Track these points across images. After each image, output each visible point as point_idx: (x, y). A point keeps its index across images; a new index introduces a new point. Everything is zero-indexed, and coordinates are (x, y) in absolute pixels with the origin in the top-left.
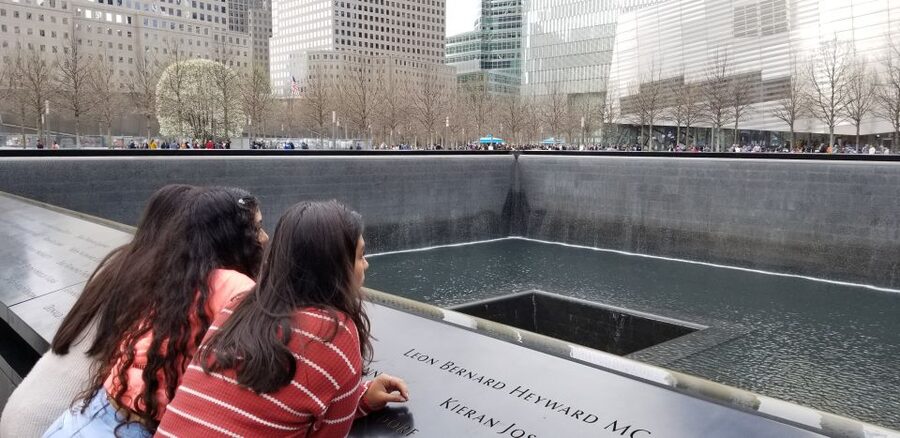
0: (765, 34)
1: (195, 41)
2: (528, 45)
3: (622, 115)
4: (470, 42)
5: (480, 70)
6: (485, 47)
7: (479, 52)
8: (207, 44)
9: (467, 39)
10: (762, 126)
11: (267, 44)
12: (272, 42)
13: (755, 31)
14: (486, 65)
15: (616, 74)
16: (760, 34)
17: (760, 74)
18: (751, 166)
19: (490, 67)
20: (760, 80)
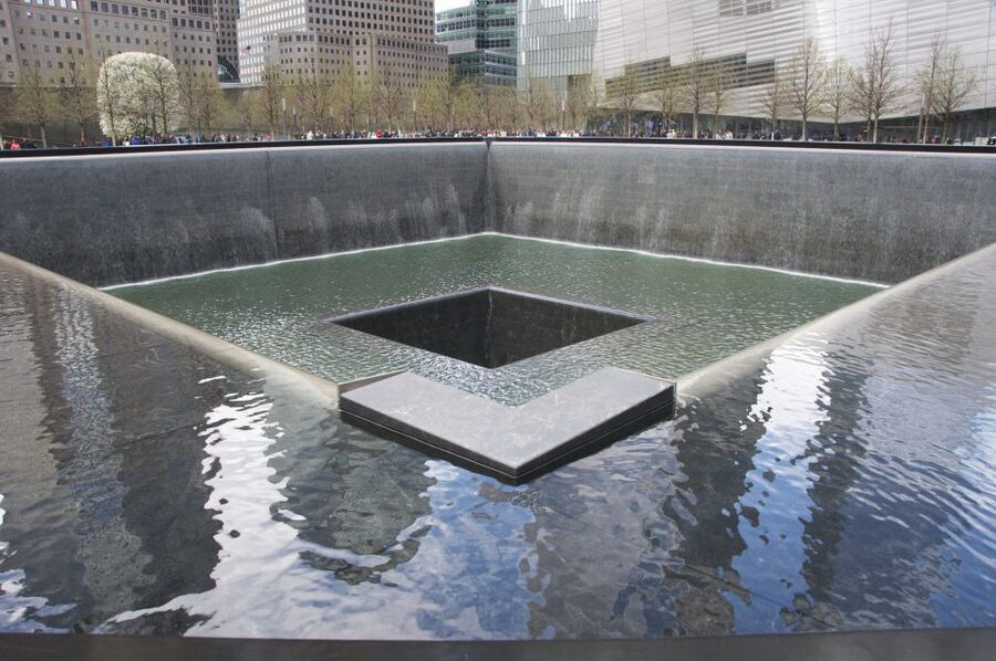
0: (749, 13)
1: (150, 26)
2: (524, 22)
3: (608, 98)
4: (464, 18)
5: (475, 49)
6: (481, 25)
7: (473, 30)
8: (164, 30)
9: (461, 15)
10: (747, 112)
11: (234, 27)
12: (239, 25)
13: (741, 9)
14: (482, 43)
15: (600, 54)
16: (745, 13)
17: (745, 57)
19: (487, 47)
20: (745, 63)
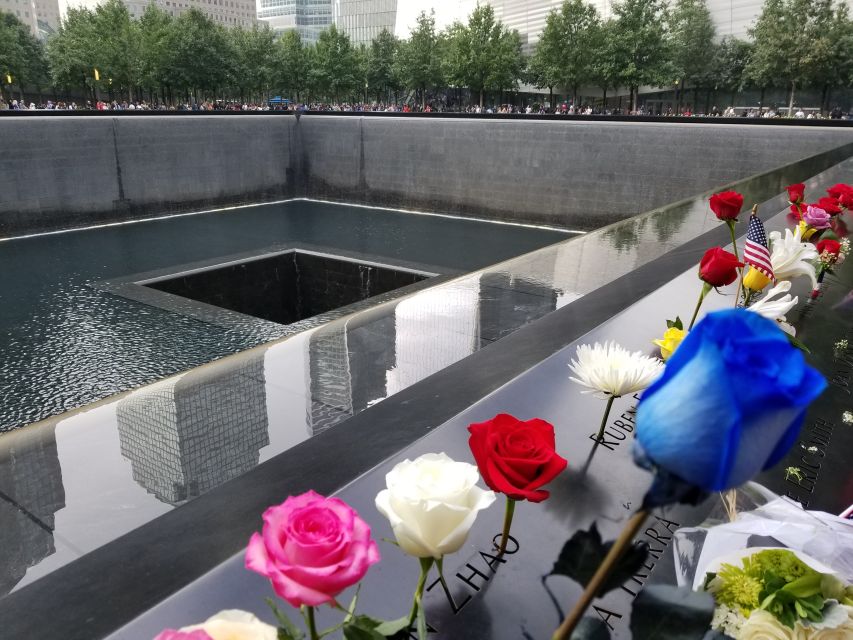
2: (337, 0)
5: (295, 26)
7: (294, 6)
14: (302, 20)
18: (503, 126)
